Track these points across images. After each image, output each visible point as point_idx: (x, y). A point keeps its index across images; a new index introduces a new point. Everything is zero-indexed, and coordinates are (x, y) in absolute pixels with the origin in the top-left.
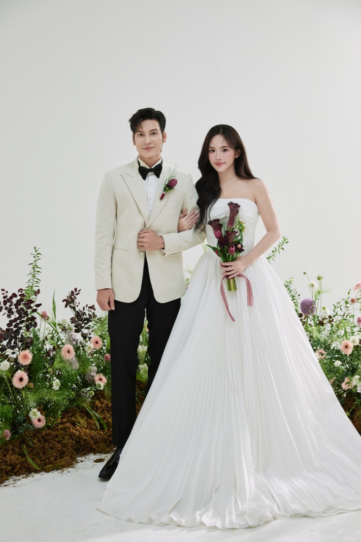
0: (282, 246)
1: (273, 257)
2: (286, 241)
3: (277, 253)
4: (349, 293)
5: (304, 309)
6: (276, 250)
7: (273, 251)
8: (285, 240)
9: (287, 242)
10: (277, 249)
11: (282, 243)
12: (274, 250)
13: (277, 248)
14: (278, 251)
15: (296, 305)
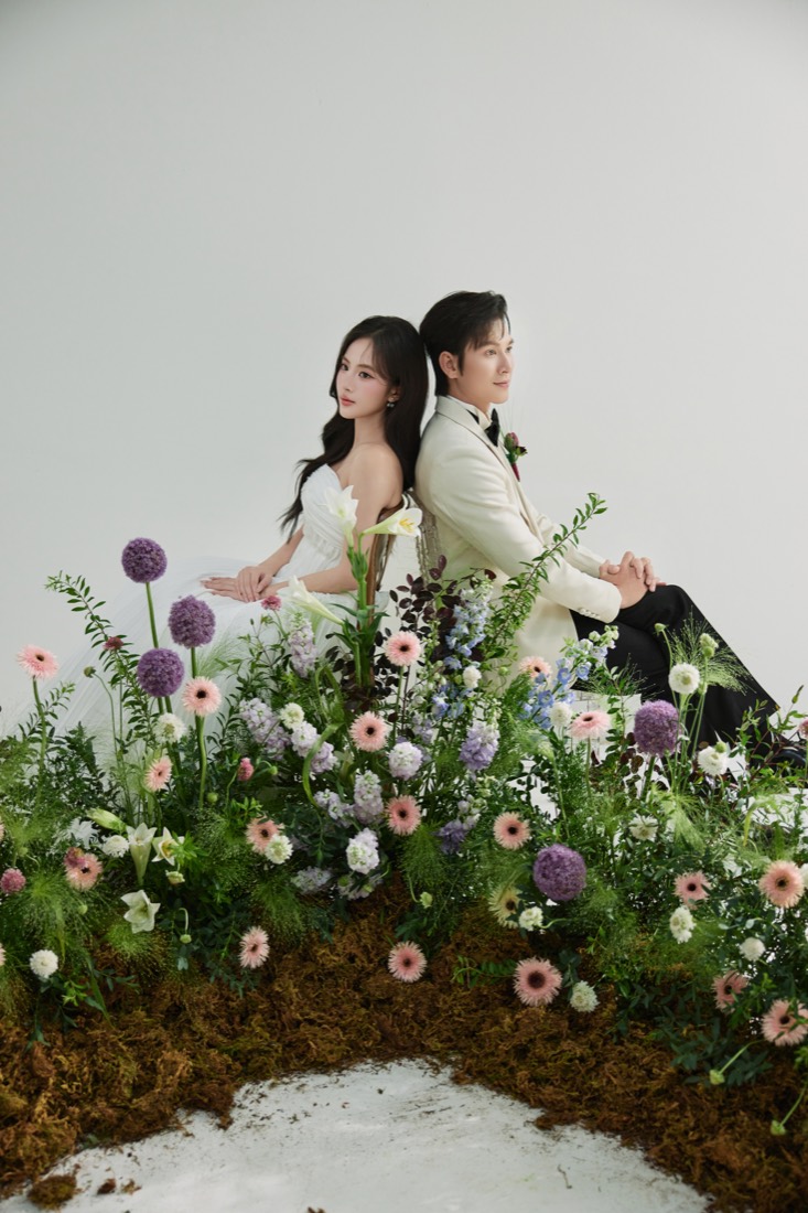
0: (583, 521)
1: (557, 555)
2: (598, 507)
3: (566, 542)
4: (794, 701)
5: (646, 736)
6: (565, 530)
7: (556, 537)
8: (595, 502)
9: (600, 511)
10: (569, 531)
11: (584, 511)
12: (561, 533)
13: (570, 528)
14: (571, 537)
15: (619, 718)
